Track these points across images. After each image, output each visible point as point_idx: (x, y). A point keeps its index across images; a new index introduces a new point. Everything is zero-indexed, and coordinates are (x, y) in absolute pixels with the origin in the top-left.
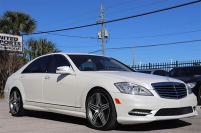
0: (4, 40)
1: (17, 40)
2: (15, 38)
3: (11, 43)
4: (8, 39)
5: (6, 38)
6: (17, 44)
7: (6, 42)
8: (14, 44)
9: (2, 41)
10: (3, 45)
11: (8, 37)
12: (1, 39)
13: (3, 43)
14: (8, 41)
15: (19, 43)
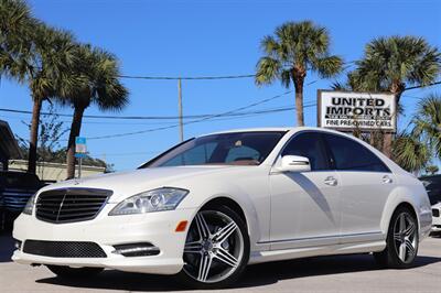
0: (353, 107)
1: (383, 103)
2: (377, 100)
3: (368, 112)
4: (361, 104)
5: (358, 103)
6: (381, 112)
7: (359, 111)
8: (374, 113)
9: (350, 110)
10: (352, 117)
11: (361, 100)
12: (346, 105)
13: (351, 114)
14: (363, 107)
15: (387, 111)
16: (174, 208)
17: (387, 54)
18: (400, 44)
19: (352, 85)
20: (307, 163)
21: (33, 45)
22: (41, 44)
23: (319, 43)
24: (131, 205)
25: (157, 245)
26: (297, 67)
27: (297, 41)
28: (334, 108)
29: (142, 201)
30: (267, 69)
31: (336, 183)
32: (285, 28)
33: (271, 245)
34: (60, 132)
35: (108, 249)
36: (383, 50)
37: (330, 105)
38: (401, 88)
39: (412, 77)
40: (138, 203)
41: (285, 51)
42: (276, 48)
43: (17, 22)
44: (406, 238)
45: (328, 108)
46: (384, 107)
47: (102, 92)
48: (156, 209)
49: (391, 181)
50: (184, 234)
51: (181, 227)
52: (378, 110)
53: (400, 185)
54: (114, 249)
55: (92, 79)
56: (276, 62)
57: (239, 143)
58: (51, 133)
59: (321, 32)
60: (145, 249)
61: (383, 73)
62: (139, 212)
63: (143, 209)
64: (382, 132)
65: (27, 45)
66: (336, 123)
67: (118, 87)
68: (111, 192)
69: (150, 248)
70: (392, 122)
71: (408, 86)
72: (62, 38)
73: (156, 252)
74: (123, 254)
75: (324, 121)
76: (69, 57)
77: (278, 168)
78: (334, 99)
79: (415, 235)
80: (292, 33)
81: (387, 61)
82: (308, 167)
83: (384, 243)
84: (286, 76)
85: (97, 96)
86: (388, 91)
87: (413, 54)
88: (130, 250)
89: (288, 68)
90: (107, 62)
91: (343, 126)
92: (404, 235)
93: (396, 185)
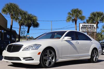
0: (87, 27)
1: (94, 26)
2: (92, 25)
5: (88, 26)
6: (93, 28)
7: (88, 28)
8: (92, 28)
11: (89, 25)
12: (85, 26)
13: (87, 28)
14: (89, 27)
15: (94, 28)
16: (37, 49)
17: (95, 15)
18: (98, 13)
19: (87, 22)
20: (71, 38)
21: (19, 14)
22: (21, 14)
23: (80, 13)
24: (28, 48)
25: (33, 58)
26: (75, 18)
27: (75, 13)
28: (83, 27)
29: (30, 47)
30: (69, 19)
31: (78, 43)
32: (73, 10)
33: (62, 58)
34: (25, 32)
35: (22, 59)
36: (94, 14)
37: (82, 26)
38: (98, 23)
39: (100, 20)
40: (29, 48)
41: (73, 15)
42: (71, 14)
43: (16, 10)
44: (95, 56)
45: (82, 27)
46: (94, 27)
47: (34, 24)
48: (33, 49)
49: (92, 43)
50: (40, 55)
51: (39, 54)
52: (93, 27)
53: (94, 44)
54: (23, 59)
55: (31, 21)
56: (71, 17)
57: (56, 34)
58: (23, 32)
59: (80, 11)
60: (30, 59)
61: (94, 19)
62: (29, 50)
63: (31, 49)
64: (93, 32)
65: (18, 14)
66: (83, 30)
67: (37, 23)
68: (23, 45)
69: (31, 59)
70: (96, 30)
71: (99, 22)
72: (25, 13)
73: (33, 60)
74: (25, 60)
75: (81, 30)
76: (27, 16)
77: (64, 39)
78: (83, 25)
79: (97, 55)
80: (74, 11)
81: (95, 17)
82: (71, 39)
83: (90, 57)
84: (73, 20)
85: (33, 25)
86: (95, 23)
87: (101, 15)
88: (27, 59)
89: (73, 19)
90: (35, 18)
91: (85, 31)
92: (95, 55)
93: (93, 44)
